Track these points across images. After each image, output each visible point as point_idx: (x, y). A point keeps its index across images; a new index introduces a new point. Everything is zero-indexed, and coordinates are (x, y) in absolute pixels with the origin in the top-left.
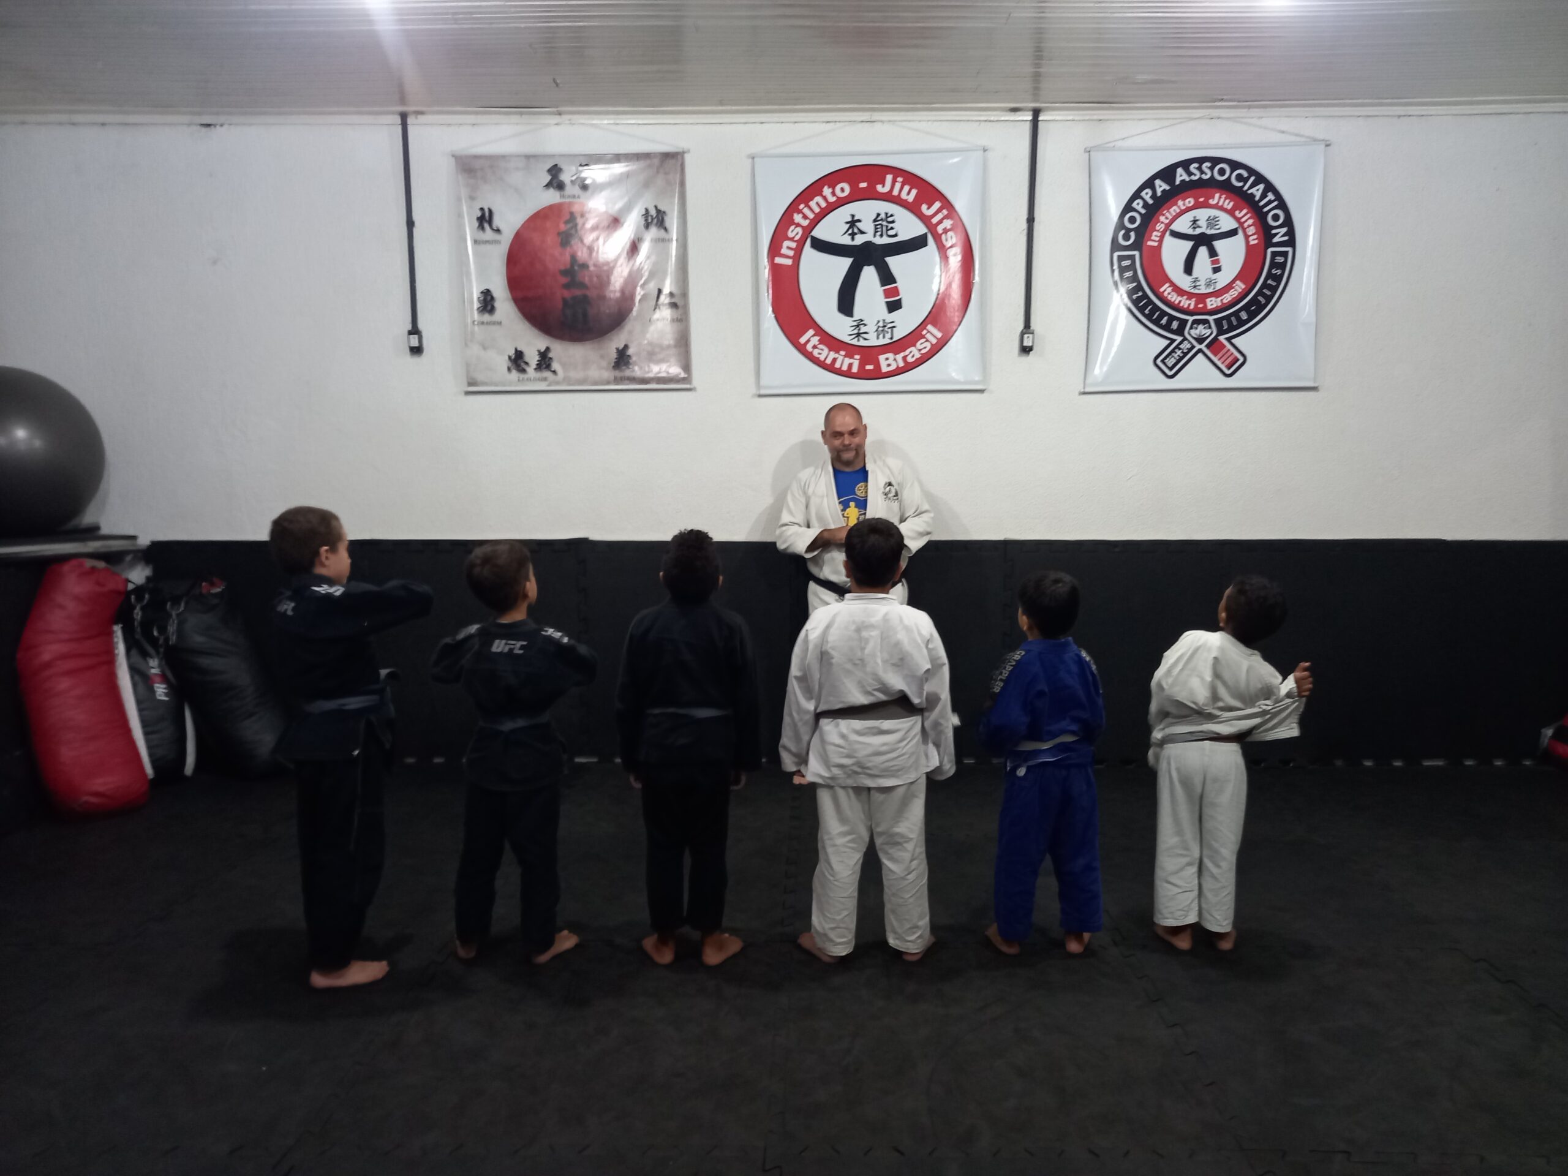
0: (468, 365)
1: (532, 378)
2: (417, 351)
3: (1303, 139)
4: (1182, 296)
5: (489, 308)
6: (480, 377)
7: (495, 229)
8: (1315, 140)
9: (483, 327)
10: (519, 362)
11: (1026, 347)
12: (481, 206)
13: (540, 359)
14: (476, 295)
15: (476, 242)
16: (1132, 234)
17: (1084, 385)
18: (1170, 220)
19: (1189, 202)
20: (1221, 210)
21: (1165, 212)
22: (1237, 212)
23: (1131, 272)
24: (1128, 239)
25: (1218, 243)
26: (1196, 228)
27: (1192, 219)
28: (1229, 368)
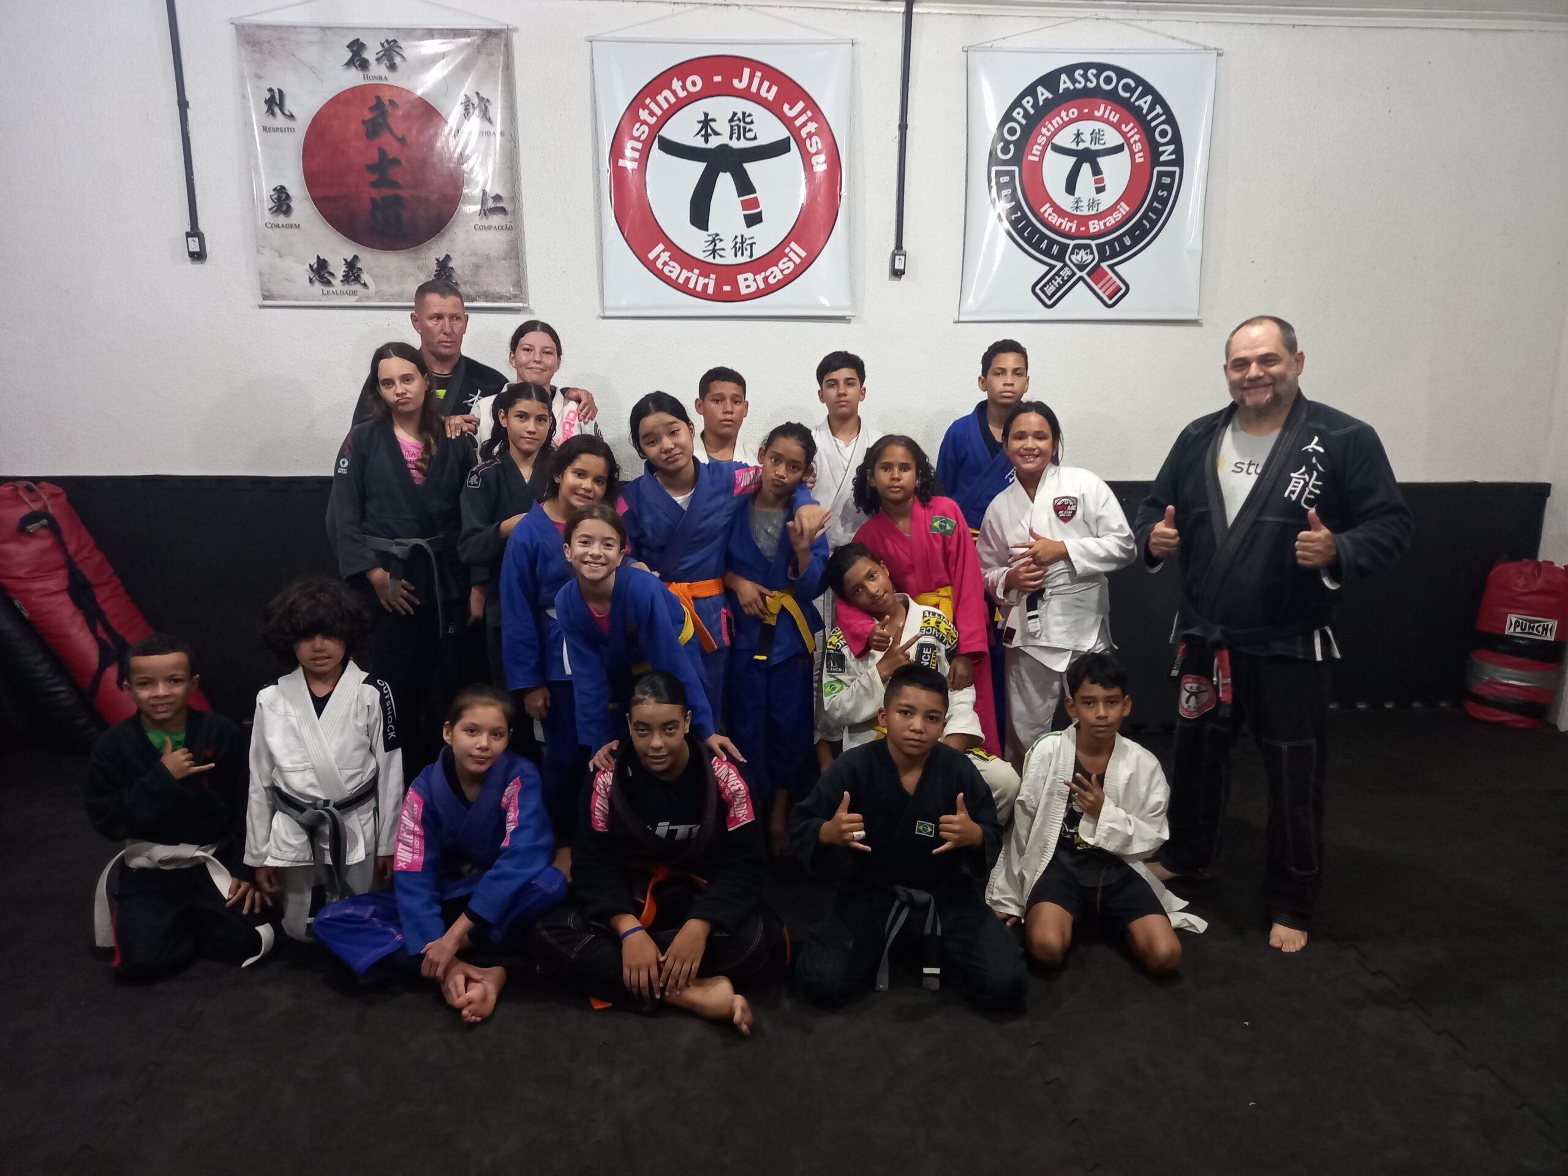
0: (261, 274)
1: (339, 292)
2: (198, 256)
3: (1193, 47)
4: (1063, 218)
5: (284, 208)
6: (276, 289)
7: (287, 113)
8: (1206, 48)
9: (275, 229)
10: (322, 273)
11: (898, 270)
12: (268, 88)
13: (346, 269)
14: (266, 190)
15: (265, 129)
16: (1012, 147)
17: (959, 314)
18: (1052, 133)
19: (1073, 113)
20: (1106, 123)
21: (1047, 123)
22: (1123, 126)
23: (1009, 190)
24: (1007, 152)
25: (1102, 160)
26: (1079, 142)
27: (1076, 132)
28: (1111, 298)
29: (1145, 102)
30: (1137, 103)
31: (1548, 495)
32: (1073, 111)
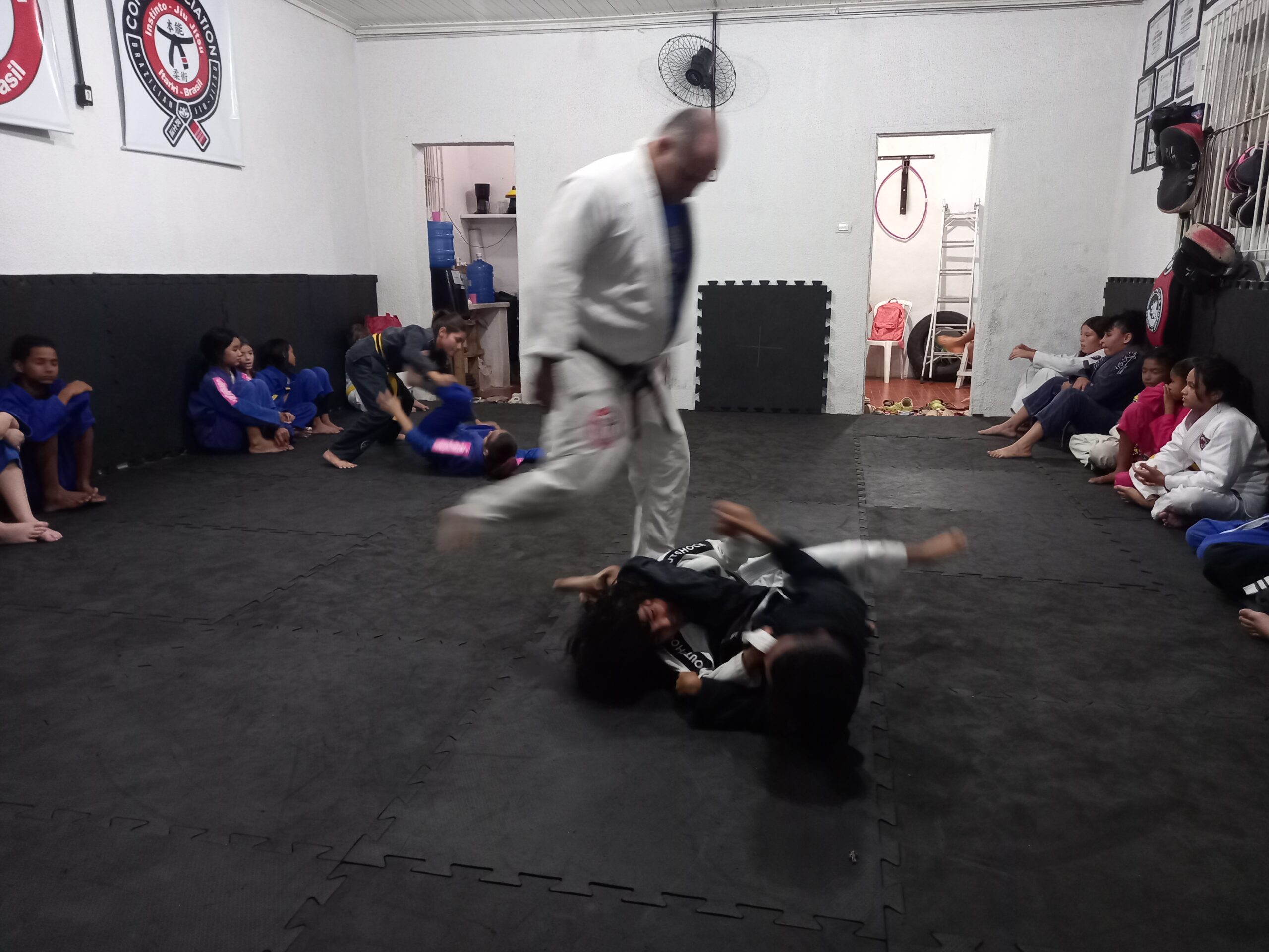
4: (171, 83)
11: (85, 100)
16: (135, 20)
17: (125, 143)
18: (156, 17)
19: (164, 6)
20: (179, 18)
21: (152, 9)
22: (190, 25)
23: (139, 53)
24: (133, 24)
25: (184, 46)
26: (170, 29)
27: (168, 21)
28: (203, 145)
29: (198, 12)
30: (195, 11)
31: (377, 281)
32: (163, 5)
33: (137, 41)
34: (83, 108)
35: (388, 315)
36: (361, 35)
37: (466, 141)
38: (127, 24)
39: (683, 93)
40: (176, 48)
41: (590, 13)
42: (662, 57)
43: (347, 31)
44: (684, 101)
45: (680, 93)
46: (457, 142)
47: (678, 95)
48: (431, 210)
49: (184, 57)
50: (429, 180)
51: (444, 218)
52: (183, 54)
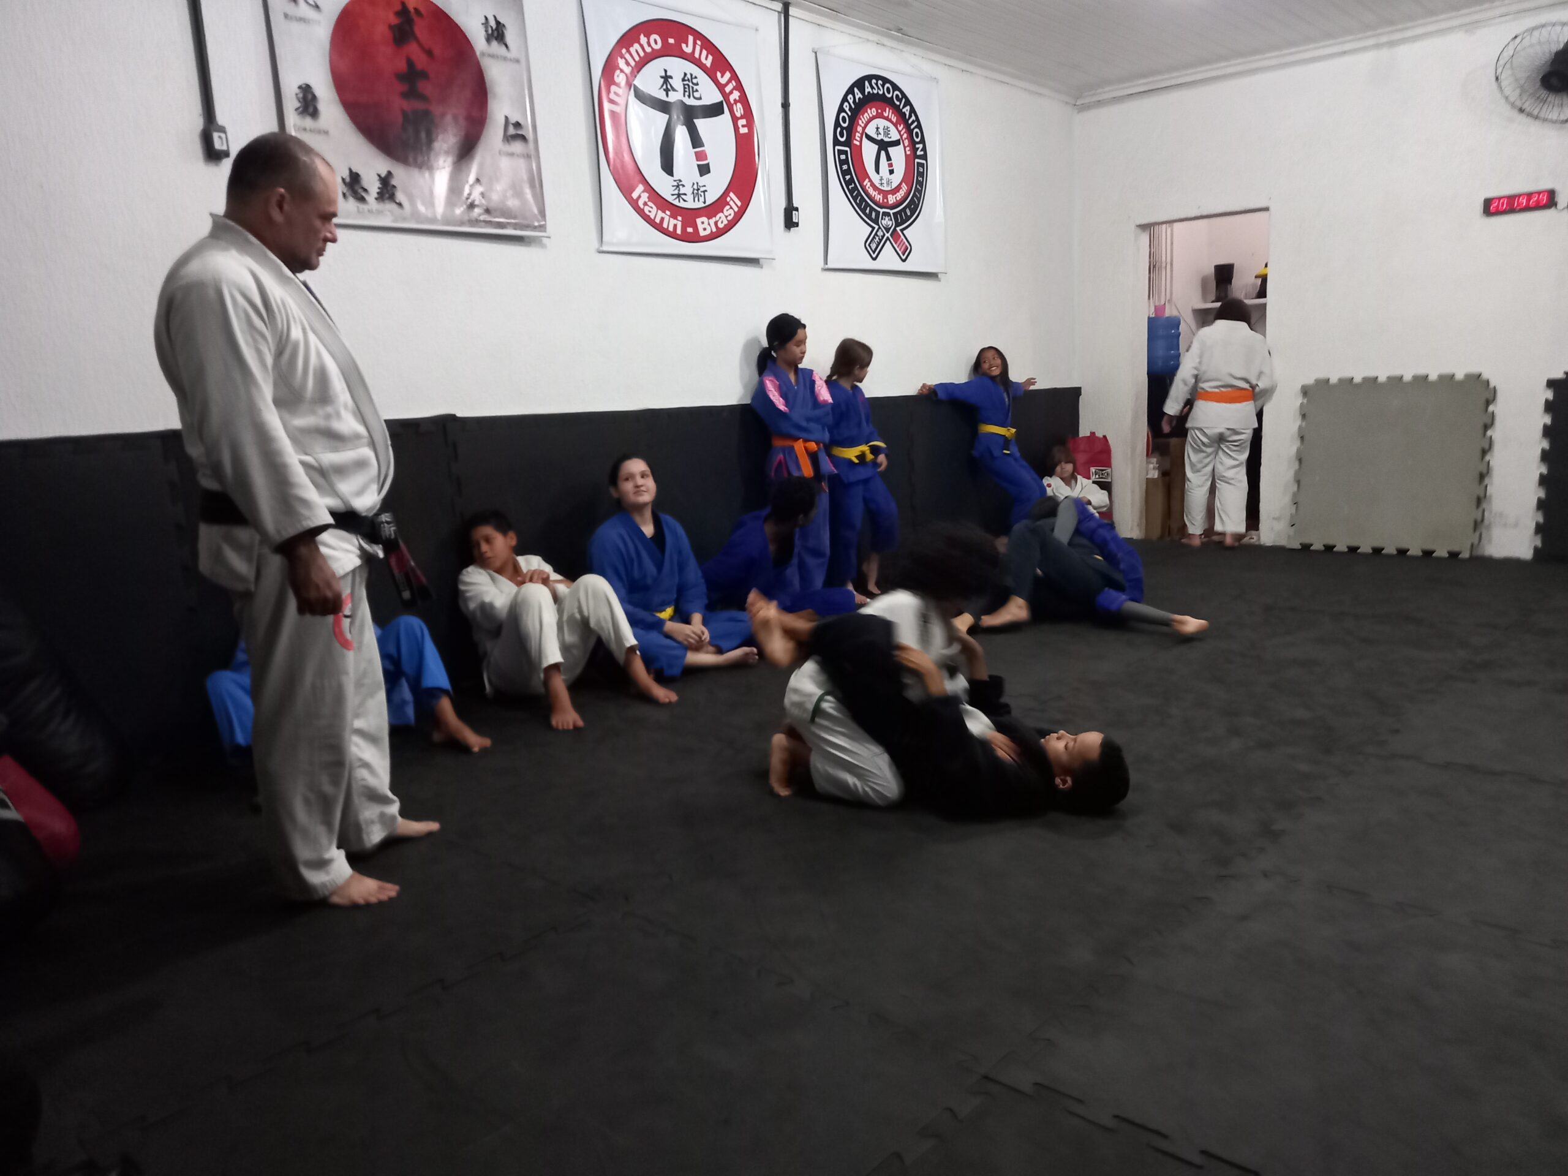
1: (376, 211)
3: (924, 75)
4: (876, 191)
5: (311, 109)
7: (313, 3)
8: (930, 77)
10: (356, 187)
11: (794, 223)
13: (381, 186)
14: (292, 89)
15: (286, 16)
16: (845, 132)
17: (826, 262)
18: (865, 124)
19: (874, 112)
20: (887, 120)
21: (861, 117)
22: (899, 126)
23: (846, 166)
24: (842, 136)
25: (889, 149)
26: (878, 134)
27: (876, 126)
28: (904, 255)
29: (907, 110)
30: (904, 110)
31: (1081, 395)
32: (874, 109)
33: (845, 153)
34: (790, 229)
35: (1093, 434)
36: (1082, 104)
37: (1205, 213)
38: (836, 136)
39: (1534, 106)
40: (883, 153)
41: (1391, 23)
42: (1501, 62)
43: (1067, 103)
44: (1536, 118)
45: (1529, 108)
46: (1193, 215)
47: (1528, 110)
48: (1155, 303)
49: (889, 162)
50: (1154, 266)
51: (1167, 313)
52: (889, 158)
